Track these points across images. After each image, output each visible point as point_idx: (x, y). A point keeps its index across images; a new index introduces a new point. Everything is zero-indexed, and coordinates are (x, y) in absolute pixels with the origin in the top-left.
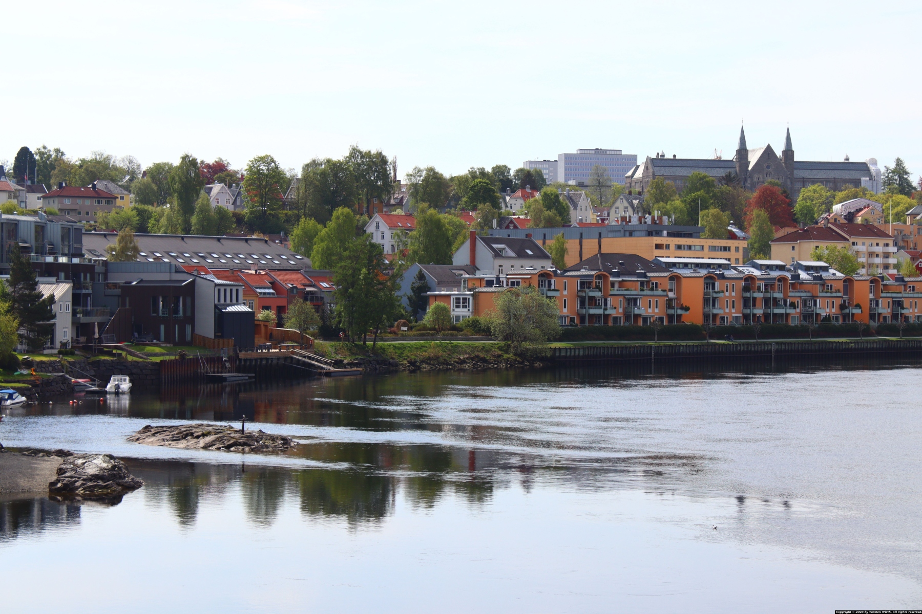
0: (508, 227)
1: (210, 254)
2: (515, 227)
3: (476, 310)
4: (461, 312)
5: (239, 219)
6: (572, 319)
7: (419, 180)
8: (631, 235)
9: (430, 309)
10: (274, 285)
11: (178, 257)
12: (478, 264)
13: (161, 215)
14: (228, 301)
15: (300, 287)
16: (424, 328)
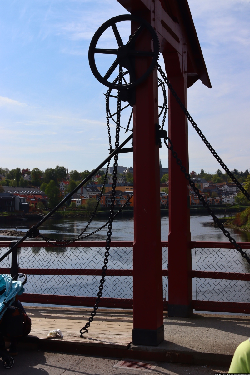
0: (93, 184)
1: (21, 191)
2: (95, 184)
3: (82, 203)
4: (78, 204)
5: (30, 182)
6: (104, 206)
7: (73, 173)
8: (120, 186)
9: (71, 203)
10: (35, 198)
11: (13, 192)
12: (83, 193)
13: (12, 182)
14: (23, 202)
15: (41, 198)
16: (70, 208)
